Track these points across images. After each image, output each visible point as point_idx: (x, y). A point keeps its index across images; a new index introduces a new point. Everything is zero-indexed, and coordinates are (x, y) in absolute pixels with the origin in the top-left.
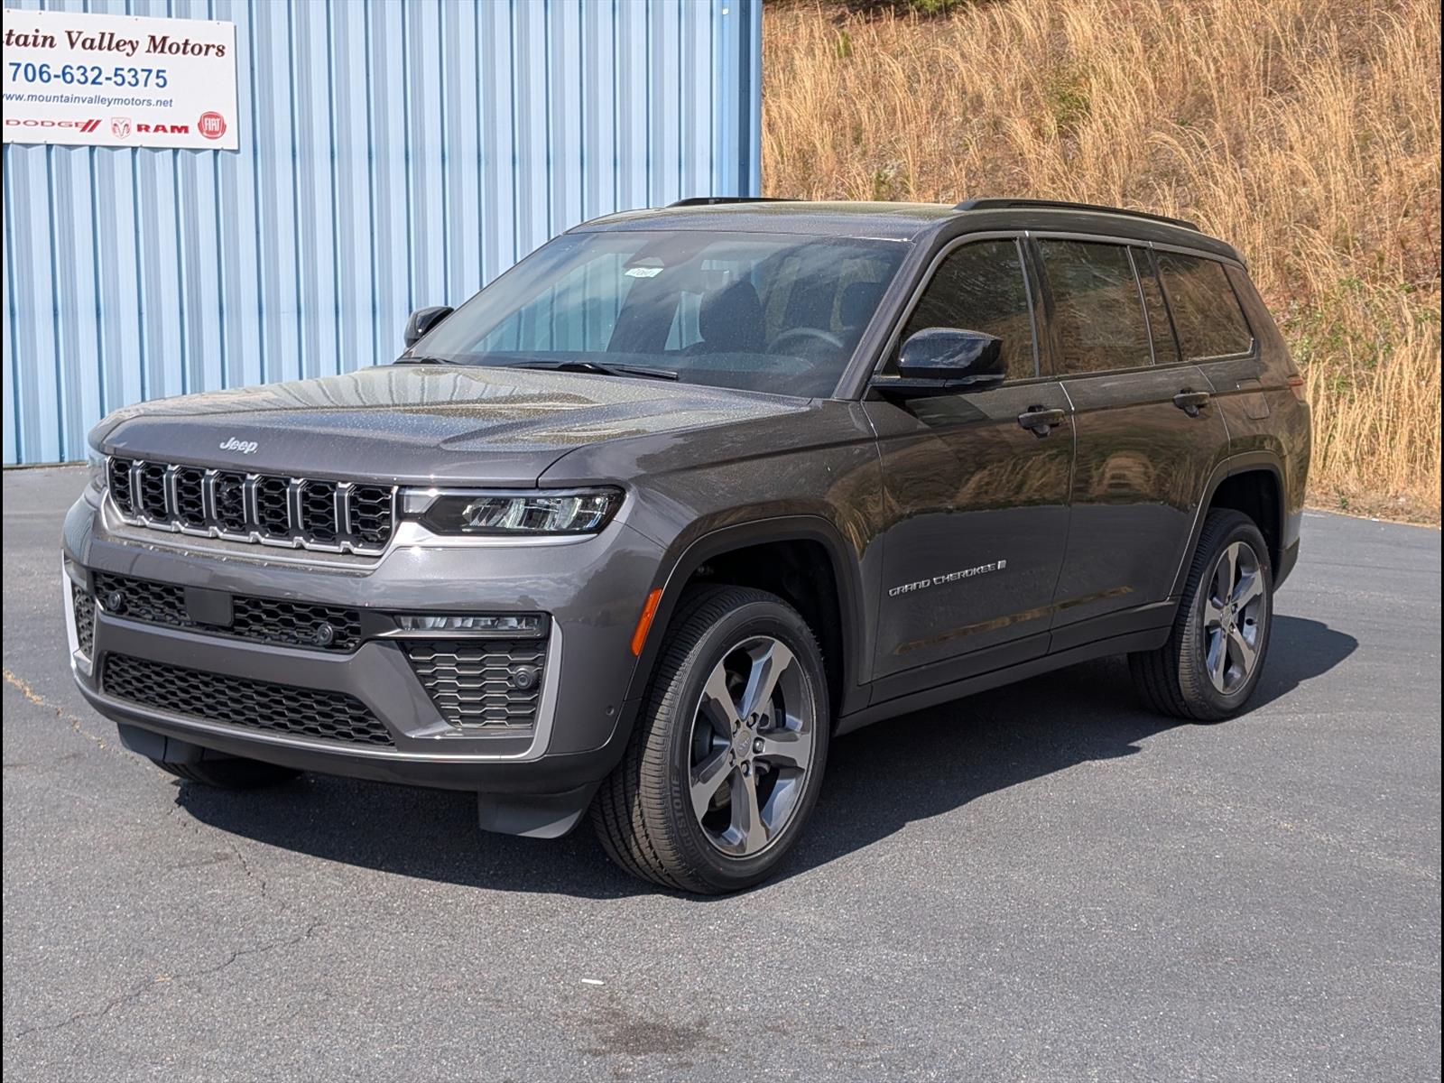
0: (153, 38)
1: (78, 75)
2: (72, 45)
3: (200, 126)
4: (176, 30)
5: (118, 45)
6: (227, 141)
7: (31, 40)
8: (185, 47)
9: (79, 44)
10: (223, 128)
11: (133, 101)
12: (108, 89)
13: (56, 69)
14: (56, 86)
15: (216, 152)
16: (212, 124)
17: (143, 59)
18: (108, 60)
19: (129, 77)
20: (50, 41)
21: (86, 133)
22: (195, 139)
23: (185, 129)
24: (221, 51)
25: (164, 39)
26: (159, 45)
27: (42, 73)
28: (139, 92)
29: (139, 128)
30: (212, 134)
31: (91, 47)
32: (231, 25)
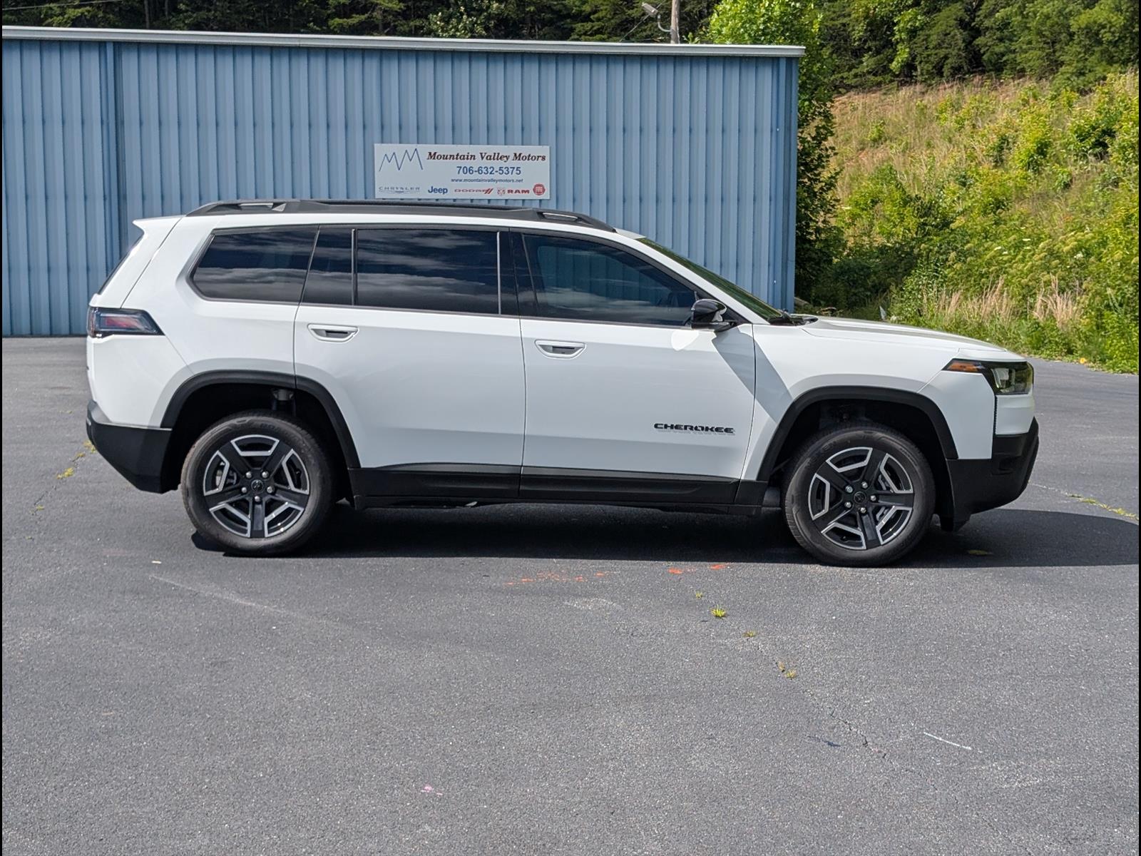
0: (515, 154)
1: (484, 170)
2: (482, 158)
3: (534, 190)
4: (525, 150)
5: (501, 158)
7: (466, 157)
8: (529, 157)
9: (485, 158)
10: (544, 190)
11: (506, 181)
12: (496, 176)
13: (475, 169)
14: (476, 176)
15: (540, 200)
16: (539, 189)
17: (512, 163)
18: (497, 164)
19: (505, 171)
20: (473, 157)
21: (487, 194)
22: (532, 195)
23: (528, 191)
24: (544, 158)
25: (520, 155)
26: (517, 157)
27: (470, 170)
28: (509, 177)
29: (509, 191)
30: (539, 193)
31: (490, 159)
32: (548, 147)
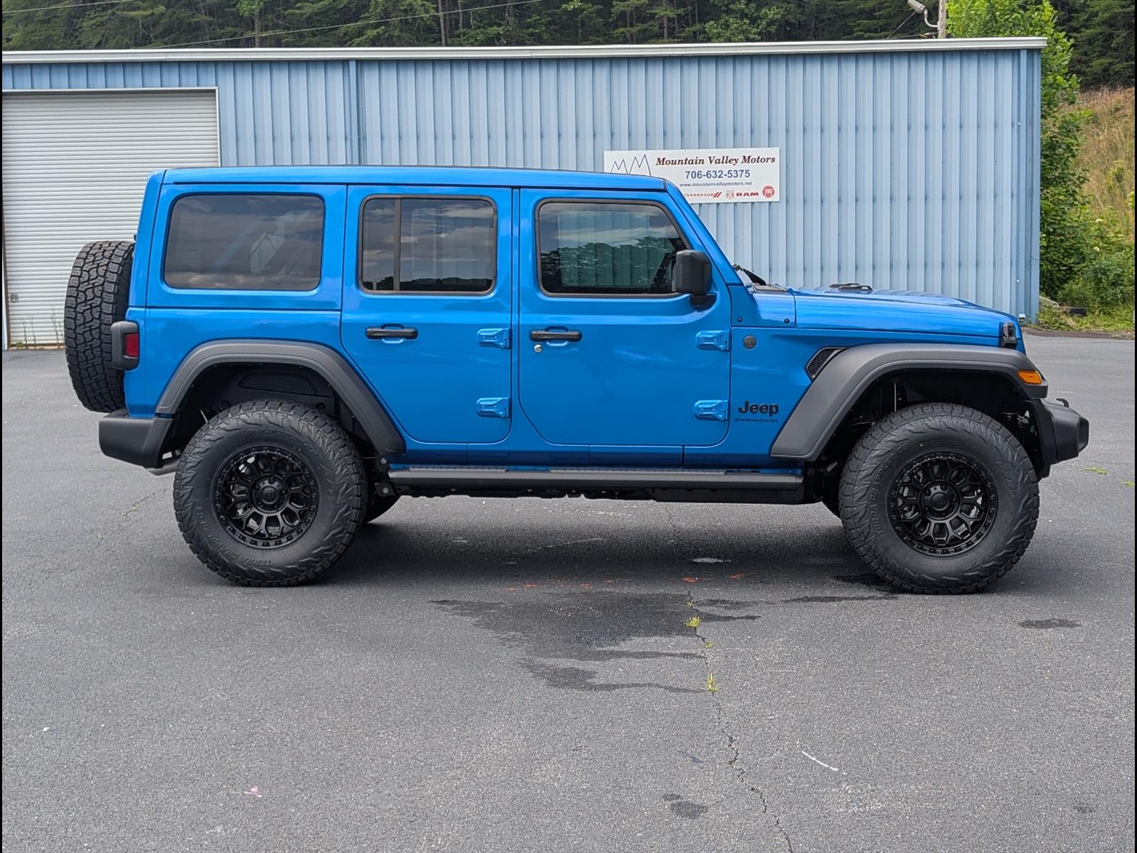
0: (744, 157)
1: (713, 174)
2: (711, 162)
3: (764, 193)
4: (754, 152)
5: (730, 161)
6: (775, 198)
7: (694, 161)
8: (758, 160)
9: (714, 162)
10: (773, 192)
11: (736, 184)
12: (725, 179)
13: (704, 173)
14: (704, 180)
15: (770, 203)
16: (769, 191)
17: (741, 166)
18: (725, 167)
19: (734, 174)
20: (702, 161)
21: (716, 198)
22: (761, 198)
23: (757, 194)
24: (773, 160)
25: (749, 157)
26: (746, 159)
27: (699, 174)
28: (738, 180)
29: (738, 195)
30: (768, 196)
31: (719, 163)
32: (778, 149)
